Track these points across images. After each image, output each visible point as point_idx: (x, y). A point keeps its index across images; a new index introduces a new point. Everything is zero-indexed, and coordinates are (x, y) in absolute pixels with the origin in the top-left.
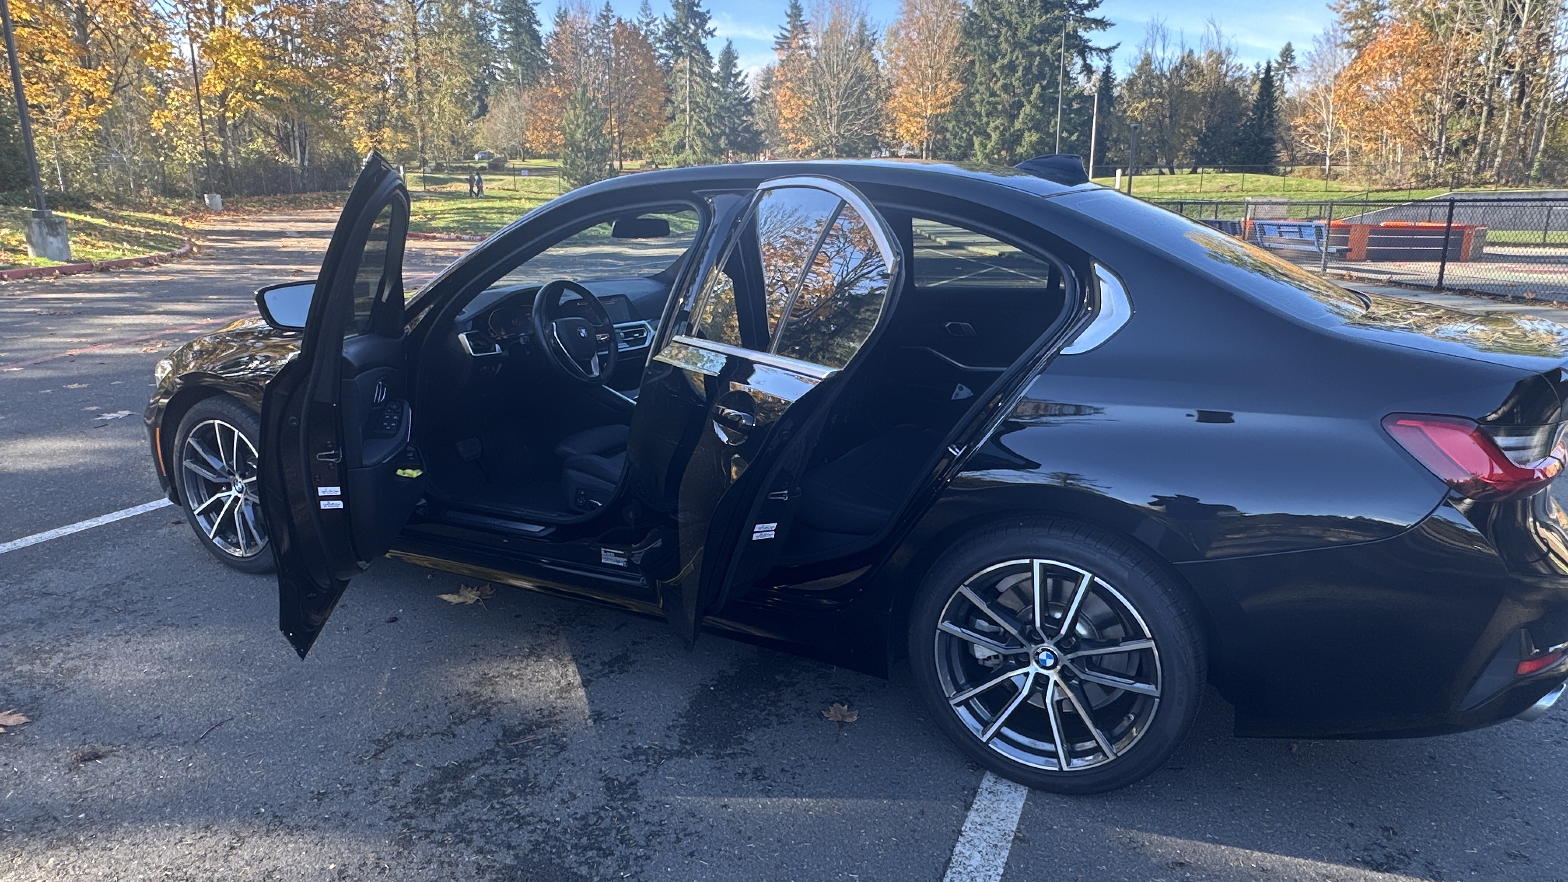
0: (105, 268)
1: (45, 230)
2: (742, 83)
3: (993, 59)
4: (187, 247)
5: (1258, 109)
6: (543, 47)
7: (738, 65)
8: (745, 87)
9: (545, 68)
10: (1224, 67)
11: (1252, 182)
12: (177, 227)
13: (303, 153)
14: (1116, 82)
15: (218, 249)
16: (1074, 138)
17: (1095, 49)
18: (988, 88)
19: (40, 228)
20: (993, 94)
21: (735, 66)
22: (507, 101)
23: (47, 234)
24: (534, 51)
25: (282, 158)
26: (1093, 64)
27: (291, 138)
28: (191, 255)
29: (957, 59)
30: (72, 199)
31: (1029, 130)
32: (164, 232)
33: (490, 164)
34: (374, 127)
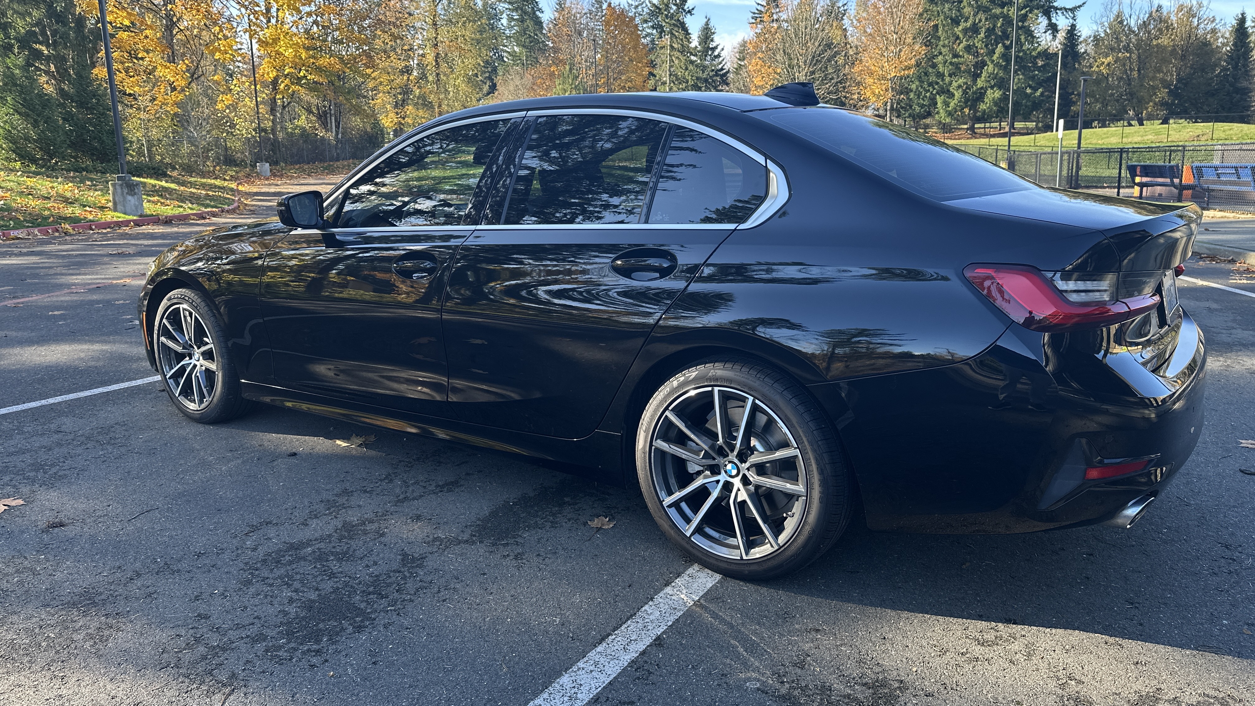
0: (168, 221)
1: (126, 191)
2: (719, 56)
3: (956, 22)
4: (236, 204)
5: (1232, 59)
6: (544, 32)
7: (715, 39)
8: (721, 59)
9: (543, 49)
10: (1195, 20)
11: (1224, 131)
12: (232, 190)
13: (337, 127)
14: (1081, 39)
15: (259, 206)
16: (1038, 93)
17: (1061, 9)
18: (952, 50)
19: (122, 188)
20: (956, 56)
21: (712, 41)
22: (512, 79)
23: (127, 193)
24: (537, 35)
25: (321, 133)
26: (1057, 23)
27: (328, 115)
28: (238, 212)
29: (921, 24)
30: (154, 169)
31: (992, 87)
32: (220, 193)
34: (400, 105)
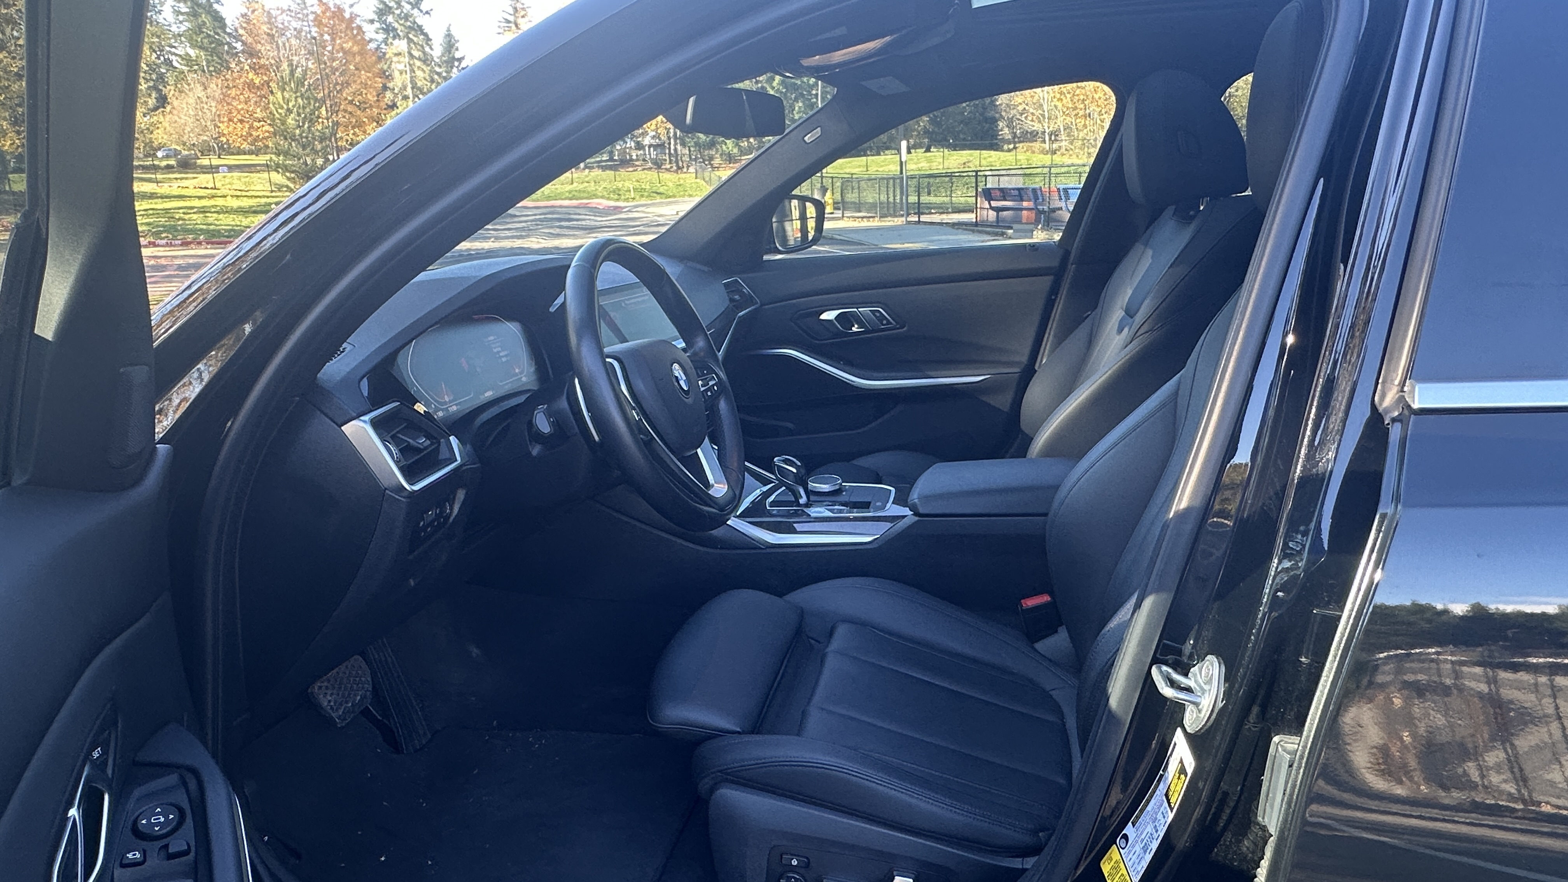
6: (228, 30)
21: (457, 49)
22: (190, 90)
24: (218, 34)
33: (178, 162)
